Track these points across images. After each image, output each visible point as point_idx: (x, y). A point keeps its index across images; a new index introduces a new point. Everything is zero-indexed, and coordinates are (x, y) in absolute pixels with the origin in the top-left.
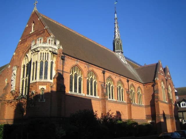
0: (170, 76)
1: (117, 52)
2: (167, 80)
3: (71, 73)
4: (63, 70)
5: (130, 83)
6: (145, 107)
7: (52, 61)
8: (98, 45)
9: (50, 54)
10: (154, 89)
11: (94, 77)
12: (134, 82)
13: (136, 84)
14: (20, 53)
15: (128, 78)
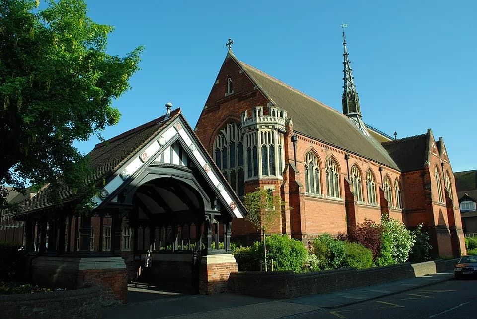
0: (446, 157)
1: (351, 116)
2: (442, 164)
3: (305, 163)
4: (295, 159)
5: (384, 172)
6: (407, 213)
7: (279, 144)
8: (322, 105)
9: (276, 133)
10: (423, 181)
11: (334, 165)
12: (388, 170)
13: (391, 172)
14: (208, 128)
15: (381, 164)
